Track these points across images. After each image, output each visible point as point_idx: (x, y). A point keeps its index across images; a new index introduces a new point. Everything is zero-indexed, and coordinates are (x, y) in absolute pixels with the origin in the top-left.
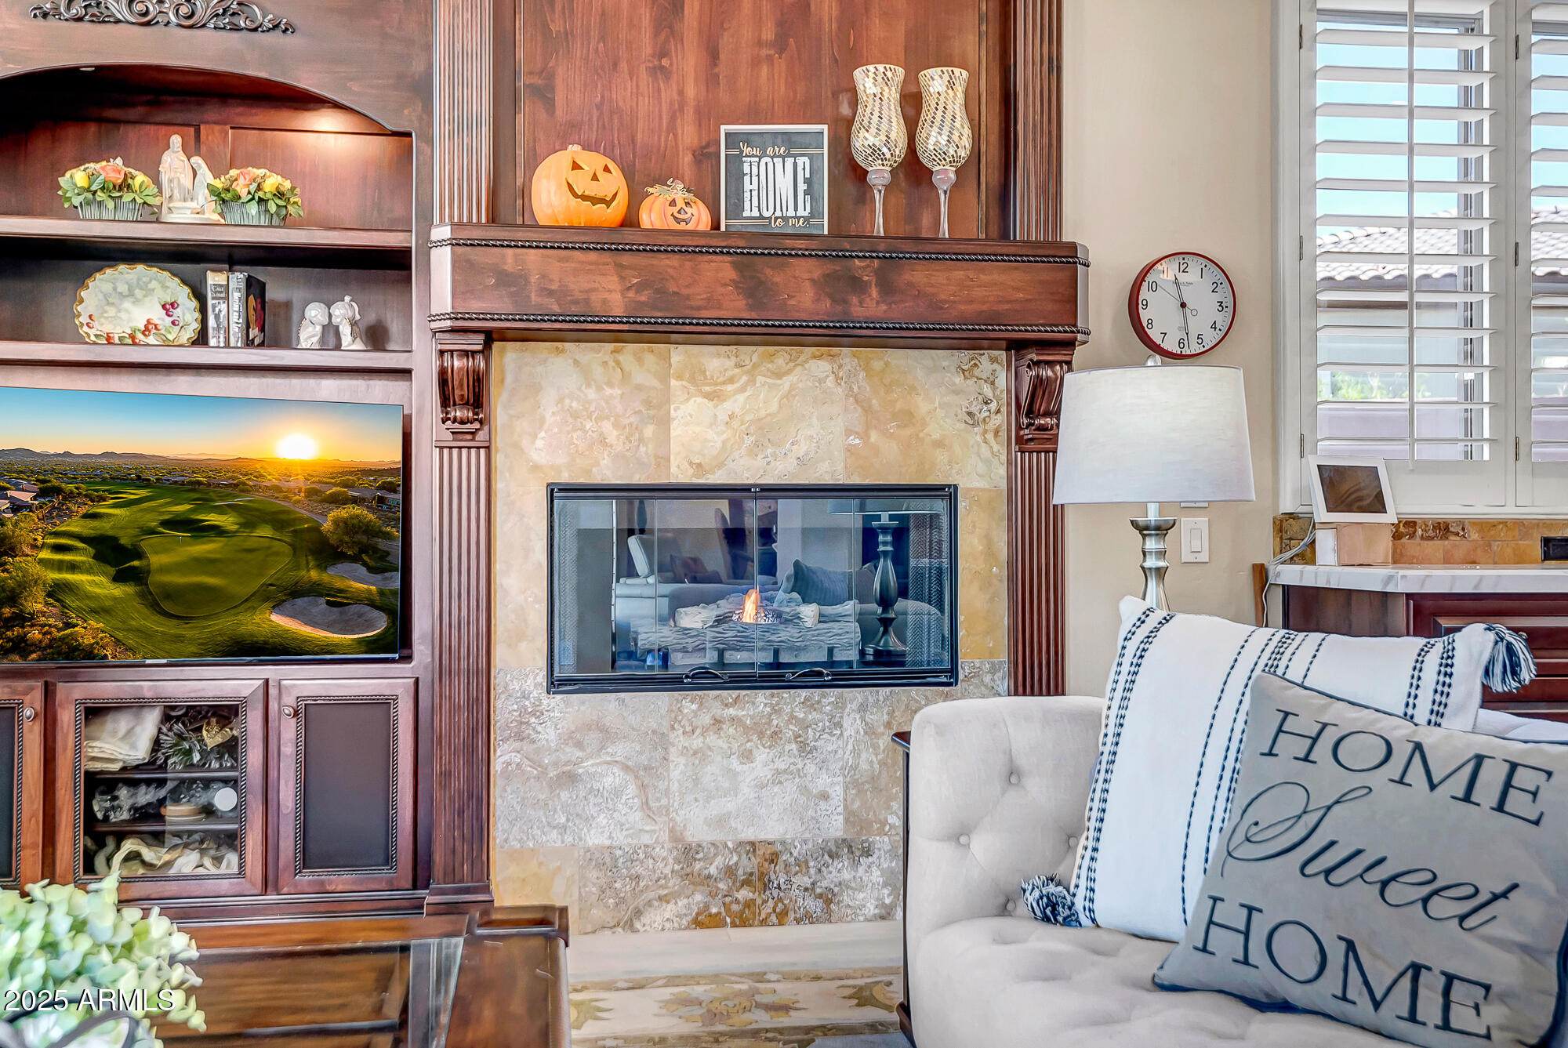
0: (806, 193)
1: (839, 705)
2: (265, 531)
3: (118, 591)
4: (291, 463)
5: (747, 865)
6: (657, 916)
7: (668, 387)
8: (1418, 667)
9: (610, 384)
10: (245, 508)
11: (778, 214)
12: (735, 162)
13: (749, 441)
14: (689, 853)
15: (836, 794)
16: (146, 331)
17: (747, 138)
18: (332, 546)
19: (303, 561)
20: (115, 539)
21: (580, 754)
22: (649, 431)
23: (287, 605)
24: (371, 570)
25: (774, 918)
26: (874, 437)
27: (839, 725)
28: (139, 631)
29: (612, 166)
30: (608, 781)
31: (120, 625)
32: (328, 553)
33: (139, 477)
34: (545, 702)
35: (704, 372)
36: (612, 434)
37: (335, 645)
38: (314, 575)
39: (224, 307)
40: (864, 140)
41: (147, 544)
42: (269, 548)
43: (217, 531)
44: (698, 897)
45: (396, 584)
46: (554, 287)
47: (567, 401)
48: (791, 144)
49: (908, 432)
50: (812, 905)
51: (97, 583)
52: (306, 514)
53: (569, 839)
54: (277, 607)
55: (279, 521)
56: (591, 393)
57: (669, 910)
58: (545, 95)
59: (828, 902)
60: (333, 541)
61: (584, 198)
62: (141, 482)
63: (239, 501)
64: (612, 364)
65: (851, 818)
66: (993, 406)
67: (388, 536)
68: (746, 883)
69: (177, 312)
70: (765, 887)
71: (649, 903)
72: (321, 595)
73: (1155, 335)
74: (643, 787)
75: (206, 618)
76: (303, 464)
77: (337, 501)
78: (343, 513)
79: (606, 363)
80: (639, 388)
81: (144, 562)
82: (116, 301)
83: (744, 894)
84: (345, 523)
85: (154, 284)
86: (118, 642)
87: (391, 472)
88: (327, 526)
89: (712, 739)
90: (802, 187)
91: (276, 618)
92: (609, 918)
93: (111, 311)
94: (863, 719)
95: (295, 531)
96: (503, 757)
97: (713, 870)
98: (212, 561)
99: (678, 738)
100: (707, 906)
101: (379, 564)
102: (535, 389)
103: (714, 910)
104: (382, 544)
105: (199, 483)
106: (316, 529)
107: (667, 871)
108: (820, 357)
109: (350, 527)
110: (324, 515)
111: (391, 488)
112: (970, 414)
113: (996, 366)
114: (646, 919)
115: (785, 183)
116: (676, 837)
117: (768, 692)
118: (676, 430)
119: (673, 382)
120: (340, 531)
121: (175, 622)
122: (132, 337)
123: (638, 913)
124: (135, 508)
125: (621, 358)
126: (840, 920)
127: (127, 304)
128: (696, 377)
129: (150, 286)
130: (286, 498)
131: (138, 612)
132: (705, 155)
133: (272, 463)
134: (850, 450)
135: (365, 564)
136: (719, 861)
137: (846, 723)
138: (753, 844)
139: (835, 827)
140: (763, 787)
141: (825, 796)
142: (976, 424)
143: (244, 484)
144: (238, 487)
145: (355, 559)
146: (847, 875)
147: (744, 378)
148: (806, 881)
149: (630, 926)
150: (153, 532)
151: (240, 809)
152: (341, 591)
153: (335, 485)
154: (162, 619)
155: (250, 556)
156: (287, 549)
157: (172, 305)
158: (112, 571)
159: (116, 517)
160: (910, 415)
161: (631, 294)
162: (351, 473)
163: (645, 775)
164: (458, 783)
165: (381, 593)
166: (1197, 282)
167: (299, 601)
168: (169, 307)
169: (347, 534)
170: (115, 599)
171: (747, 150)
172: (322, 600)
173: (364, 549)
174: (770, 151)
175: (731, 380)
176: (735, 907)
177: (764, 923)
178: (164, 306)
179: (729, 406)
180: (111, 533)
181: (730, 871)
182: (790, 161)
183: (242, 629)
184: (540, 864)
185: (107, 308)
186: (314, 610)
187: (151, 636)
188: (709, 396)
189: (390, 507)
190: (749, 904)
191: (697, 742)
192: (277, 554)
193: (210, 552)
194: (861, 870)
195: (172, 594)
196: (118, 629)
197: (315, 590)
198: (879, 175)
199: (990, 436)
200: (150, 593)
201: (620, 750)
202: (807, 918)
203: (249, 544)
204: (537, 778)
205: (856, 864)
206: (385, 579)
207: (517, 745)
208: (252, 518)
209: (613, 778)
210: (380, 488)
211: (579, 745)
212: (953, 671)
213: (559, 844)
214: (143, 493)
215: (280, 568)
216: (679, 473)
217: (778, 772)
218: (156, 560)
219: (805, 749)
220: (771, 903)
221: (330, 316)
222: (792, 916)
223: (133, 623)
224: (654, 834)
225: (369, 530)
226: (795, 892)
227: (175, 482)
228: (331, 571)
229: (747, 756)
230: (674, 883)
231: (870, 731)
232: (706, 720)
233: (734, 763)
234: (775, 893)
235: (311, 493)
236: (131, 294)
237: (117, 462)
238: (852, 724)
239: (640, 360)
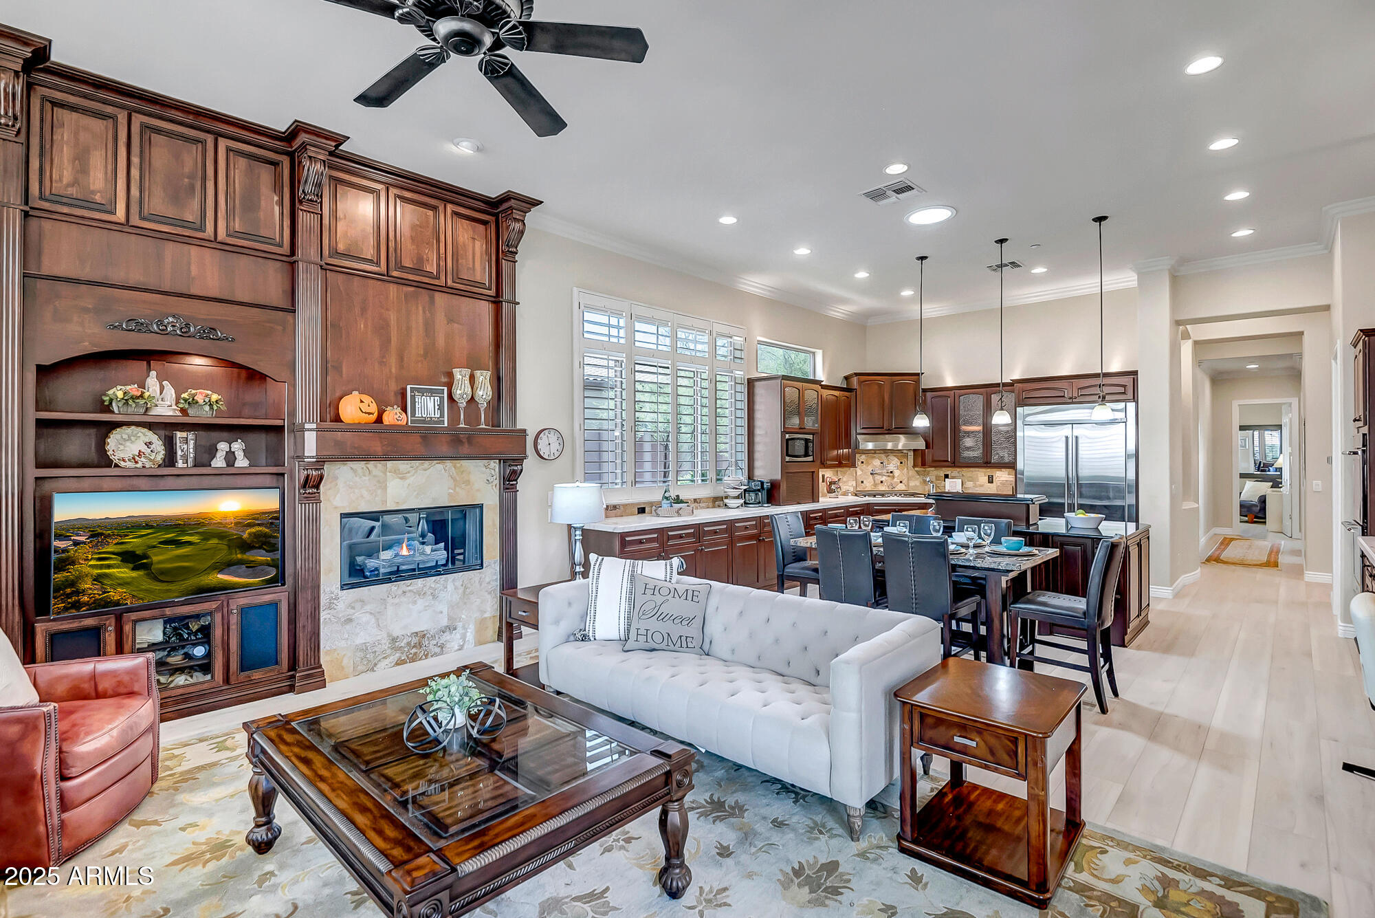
0: (438, 409)
1: (446, 581)
2: (214, 541)
3: (134, 574)
4: (227, 513)
5: (415, 640)
6: (382, 664)
7: (386, 475)
8: (666, 565)
9: (365, 476)
10: (204, 532)
11: (428, 416)
12: (413, 397)
13: (416, 493)
14: (394, 640)
15: (445, 611)
16: (139, 455)
17: (418, 390)
18: (248, 544)
19: (234, 551)
20: (134, 552)
21: (353, 611)
22: (379, 492)
23: (226, 570)
24: (267, 551)
25: (424, 657)
26: (457, 489)
27: (446, 587)
28: (146, 590)
29: (373, 401)
30: (364, 619)
31: (135, 589)
32: (246, 546)
33: (147, 525)
34: (340, 594)
35: (399, 470)
36: (365, 493)
37: (251, 584)
38: (239, 556)
39: (185, 446)
40: (457, 393)
41: (150, 552)
42: (216, 547)
43: (190, 543)
44: (397, 655)
45: (278, 555)
46: (356, 446)
47: (348, 483)
48: (432, 393)
49: (469, 487)
50: (437, 650)
51: (124, 572)
52: (235, 532)
53: (349, 643)
54: (220, 572)
55: (221, 536)
56: (357, 479)
57: (387, 661)
58: (338, 369)
59: (442, 648)
60: (249, 541)
61: (365, 413)
62: (148, 526)
63: (200, 530)
64: (365, 468)
65: (450, 618)
66: (495, 477)
67: (276, 537)
68: (414, 647)
69: (152, 446)
70: (421, 647)
71: (380, 661)
72: (244, 564)
73: (541, 453)
74: (378, 619)
75: (182, 580)
76: (233, 513)
77: (250, 525)
78: (253, 530)
79: (363, 468)
80: (375, 476)
81: (149, 560)
82: (124, 443)
83: (414, 650)
84: (255, 534)
85: (140, 434)
86: (134, 596)
87: (276, 512)
88: (245, 536)
89: (403, 599)
90: (437, 407)
91: (219, 576)
92: (364, 668)
93: (122, 447)
94: (454, 584)
95: (230, 540)
96: (324, 615)
97: (402, 645)
98: (188, 556)
99: (390, 600)
100: (400, 657)
101: (272, 548)
102: (336, 478)
103: (403, 658)
104: (272, 541)
105: (180, 524)
106: (241, 538)
107: (386, 648)
108: (439, 463)
109: (256, 536)
110: (244, 532)
111: (277, 518)
112: (488, 480)
113: (495, 464)
114: (378, 666)
115: (431, 405)
116: (389, 635)
117: (422, 579)
118: (389, 490)
119: (388, 474)
120: (252, 537)
121: (166, 584)
122: (134, 458)
123: (376, 665)
124: (144, 538)
125: (368, 466)
126: (446, 653)
127: (128, 444)
128: (396, 471)
129: (138, 435)
130: (224, 527)
131: (146, 582)
132: (403, 394)
133: (217, 513)
134: (449, 494)
135: (264, 549)
136: (405, 641)
137: (448, 586)
138: (416, 633)
139: (444, 622)
140: (420, 612)
141: (442, 612)
142: (490, 483)
143: (203, 523)
144: (199, 524)
145: (260, 548)
146: (448, 638)
147: (414, 471)
148: (435, 642)
149: (373, 670)
150: (154, 547)
151: (209, 655)
152: (253, 561)
153: (249, 519)
154: (159, 584)
155: (206, 552)
156: (225, 547)
157: (150, 443)
158: (131, 566)
159: (133, 542)
160: (469, 481)
161: (384, 448)
162: (257, 514)
163: (377, 615)
164: (309, 628)
165: (273, 560)
166: (553, 438)
167: (232, 568)
168: (148, 444)
169: (255, 538)
170: (133, 578)
171: (417, 394)
172: (244, 566)
173: (264, 543)
174: (425, 394)
175: (409, 472)
176: (410, 656)
177: (420, 659)
178: (145, 444)
179: (408, 481)
180: (131, 550)
181: (409, 644)
182: (432, 398)
183: (203, 583)
184: (338, 654)
185: (119, 446)
186: (240, 571)
187: (153, 592)
188: (401, 478)
189: (276, 526)
190: (415, 653)
191: (396, 600)
192: (220, 550)
193: (185, 552)
194: (453, 635)
195: (163, 572)
196: (134, 591)
197: (240, 562)
198: (463, 404)
199: (494, 487)
200: (153, 573)
201: (368, 608)
202: (436, 655)
203: (205, 547)
204: (337, 622)
205: (451, 633)
206: (275, 554)
207: (329, 611)
208: (206, 536)
209: (365, 618)
210: (271, 519)
211: (353, 608)
212: (482, 565)
213: (345, 645)
214: (149, 531)
215: (222, 555)
216: (391, 506)
217: (425, 607)
218: (155, 559)
219: (434, 597)
220: (423, 652)
221: (230, 448)
222: (430, 655)
223: (143, 587)
224: (382, 636)
225: (266, 535)
226: (431, 647)
227: (167, 525)
228: (248, 554)
229: (415, 603)
230: (389, 652)
231: (456, 588)
232: (400, 592)
233: (410, 605)
234: (424, 648)
235: (236, 524)
236: (129, 439)
237: (137, 519)
238: (450, 587)
239: (376, 467)
